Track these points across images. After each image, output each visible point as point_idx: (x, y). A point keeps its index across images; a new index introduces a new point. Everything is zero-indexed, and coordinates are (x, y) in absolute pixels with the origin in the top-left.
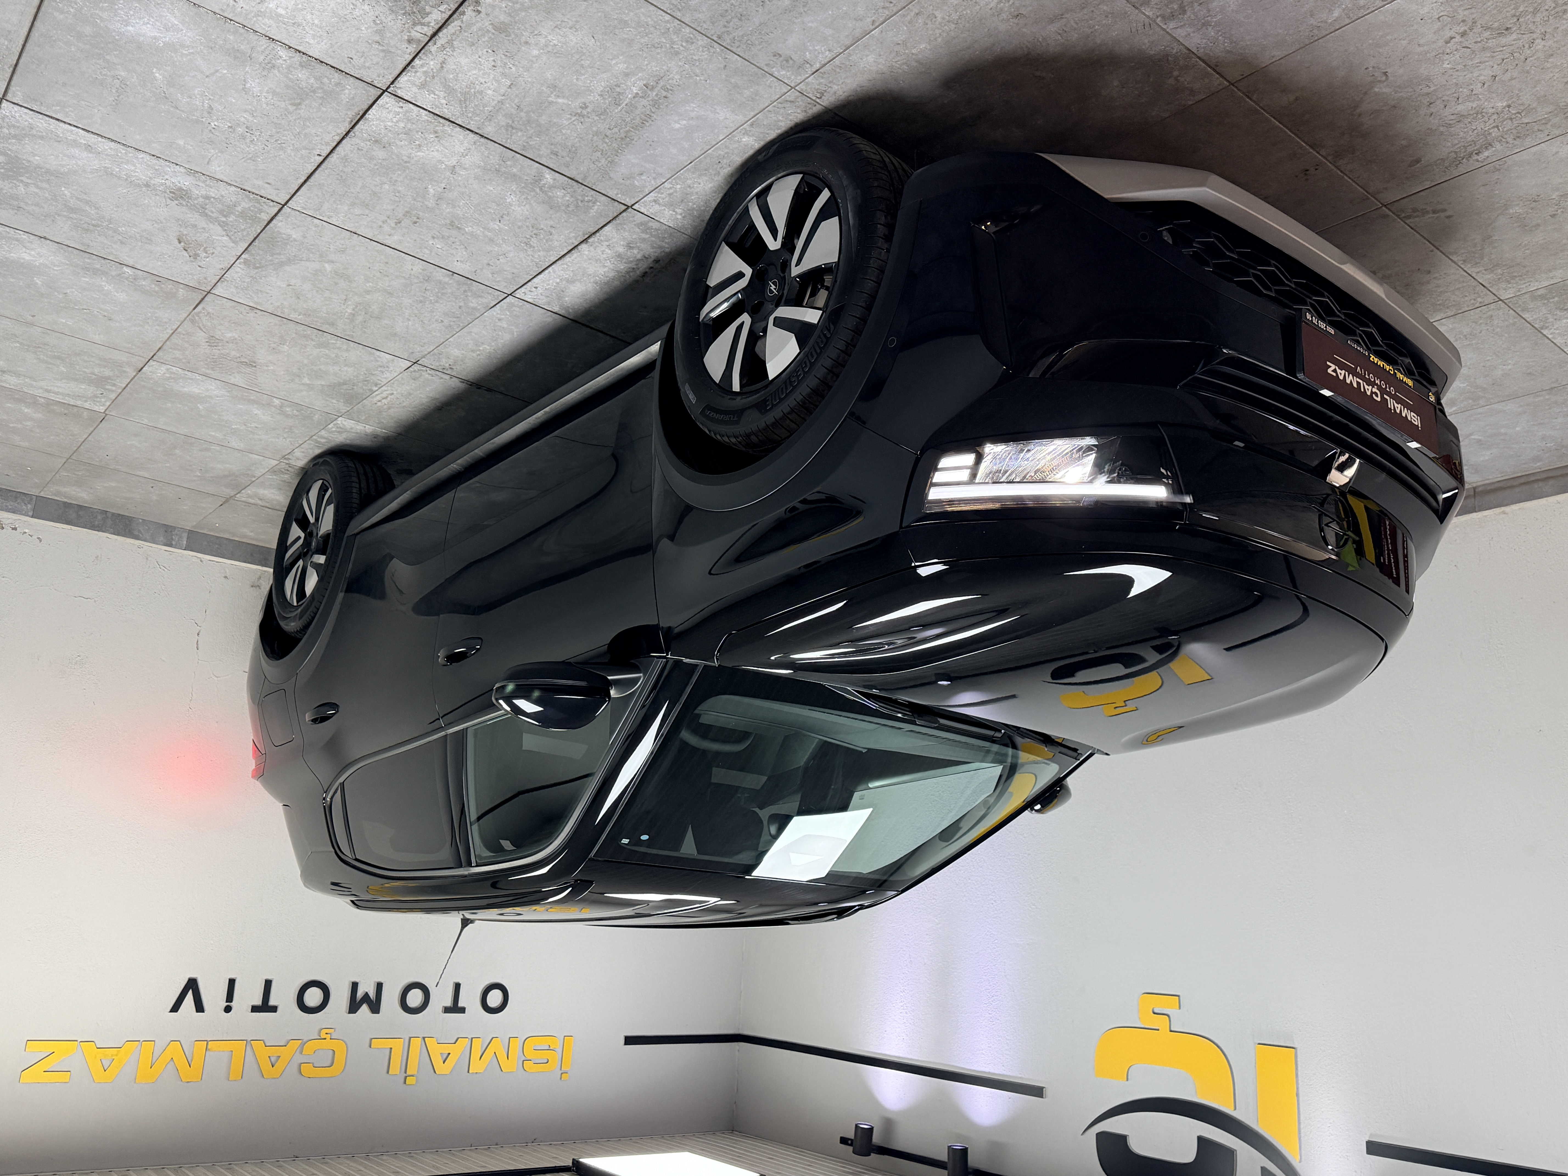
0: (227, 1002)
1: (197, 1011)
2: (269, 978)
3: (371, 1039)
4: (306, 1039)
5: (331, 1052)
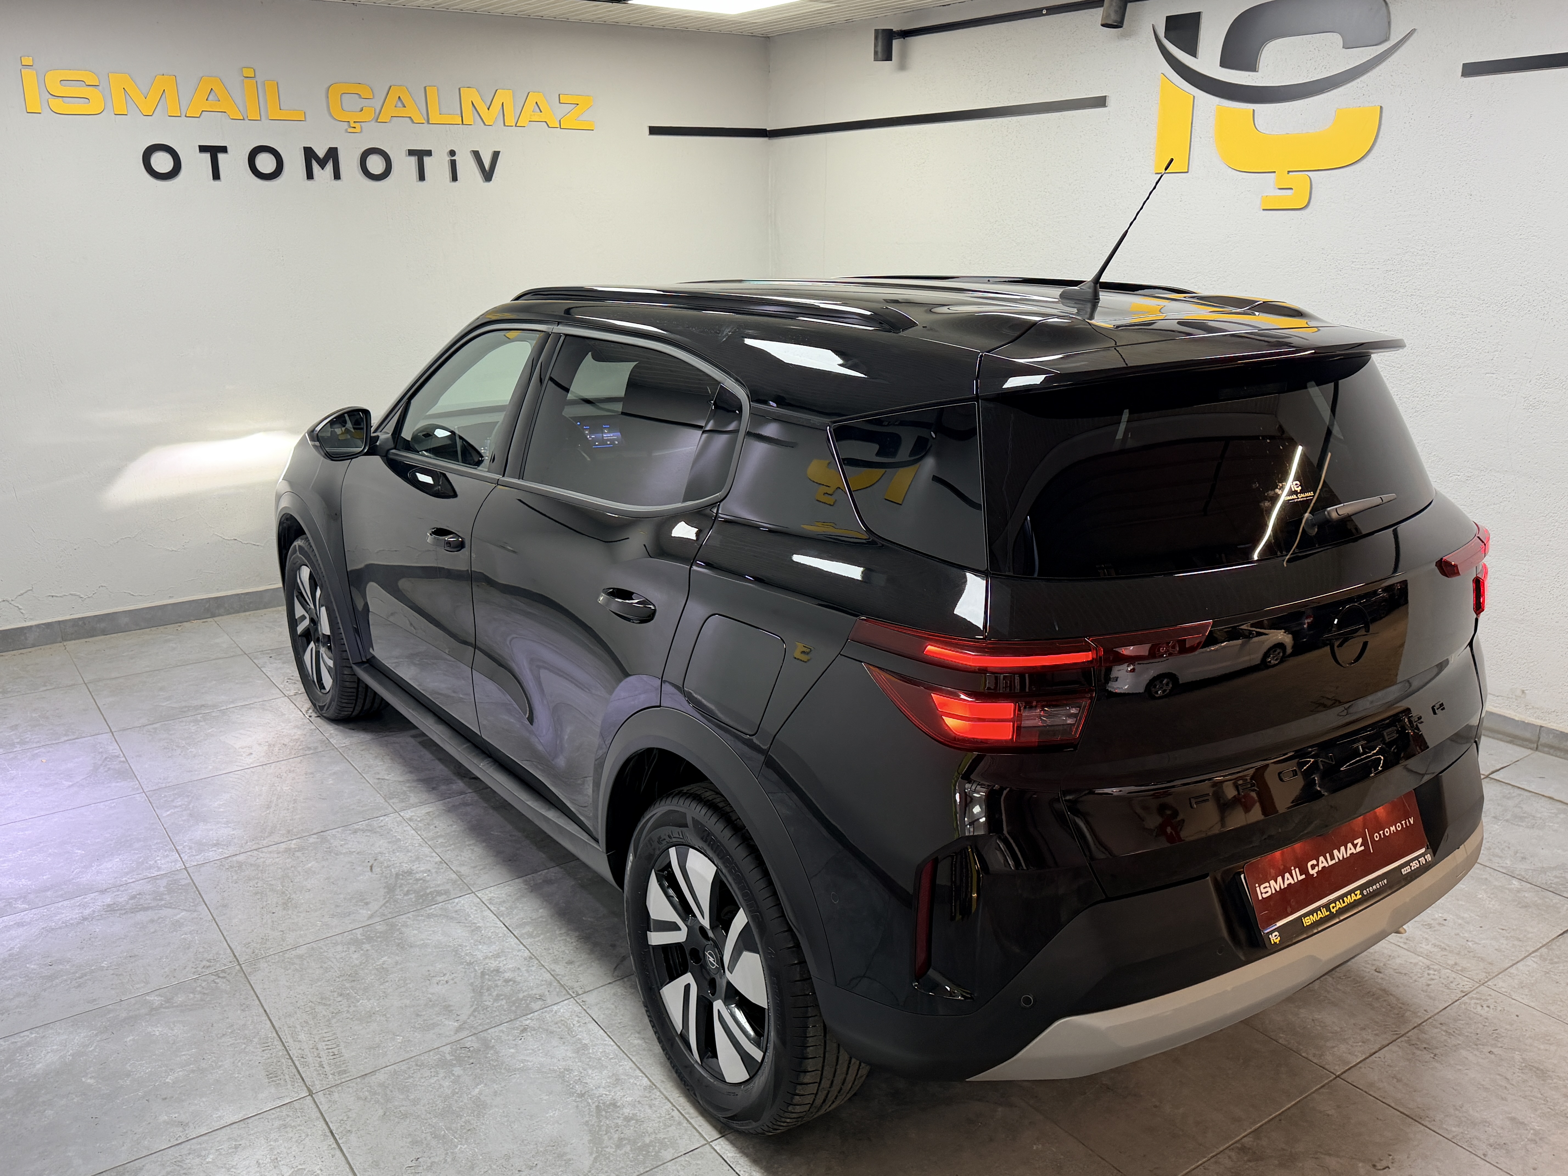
0: (455, 160)
1: (478, 152)
2: (421, 183)
3: (305, 121)
4: (373, 123)
5: (345, 108)
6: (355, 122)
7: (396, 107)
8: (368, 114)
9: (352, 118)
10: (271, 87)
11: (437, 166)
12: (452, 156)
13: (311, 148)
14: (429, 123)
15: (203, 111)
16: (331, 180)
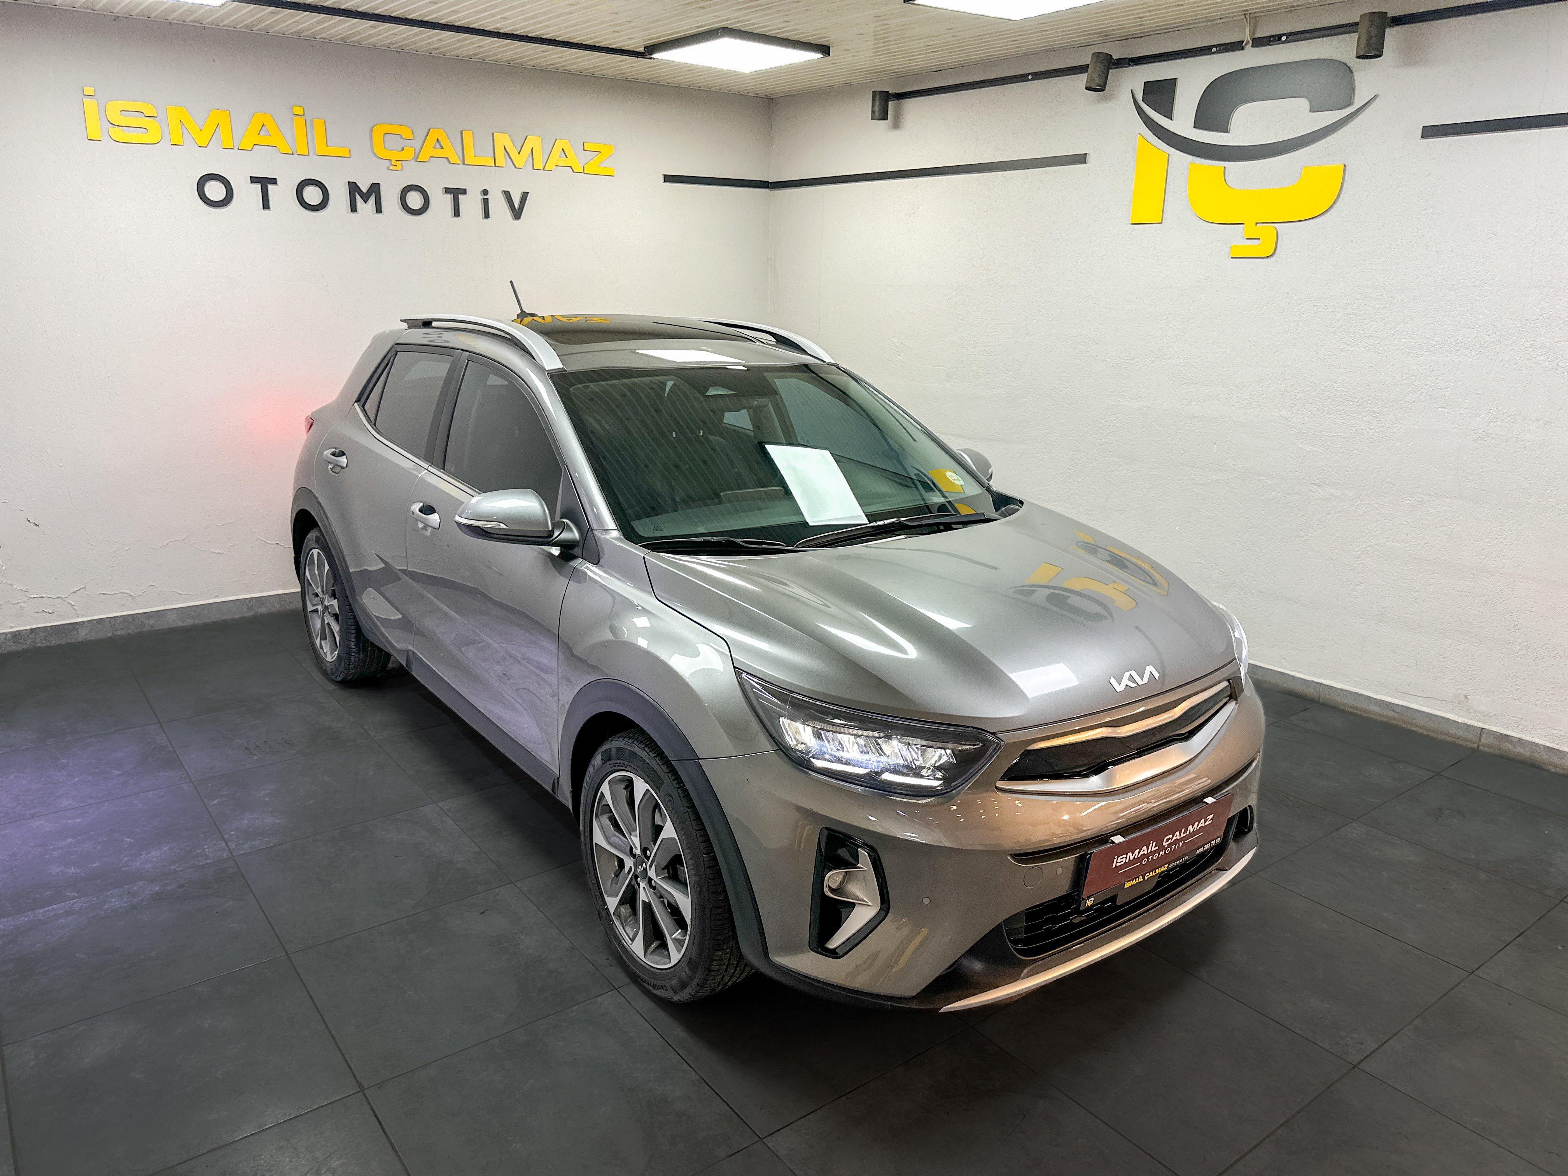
6: (396, 161)
7: (434, 148)
8: (409, 154)
9: (394, 156)
10: (318, 125)
11: (470, 204)
12: (485, 195)
13: (355, 183)
14: (464, 164)
15: (254, 145)
16: (373, 214)
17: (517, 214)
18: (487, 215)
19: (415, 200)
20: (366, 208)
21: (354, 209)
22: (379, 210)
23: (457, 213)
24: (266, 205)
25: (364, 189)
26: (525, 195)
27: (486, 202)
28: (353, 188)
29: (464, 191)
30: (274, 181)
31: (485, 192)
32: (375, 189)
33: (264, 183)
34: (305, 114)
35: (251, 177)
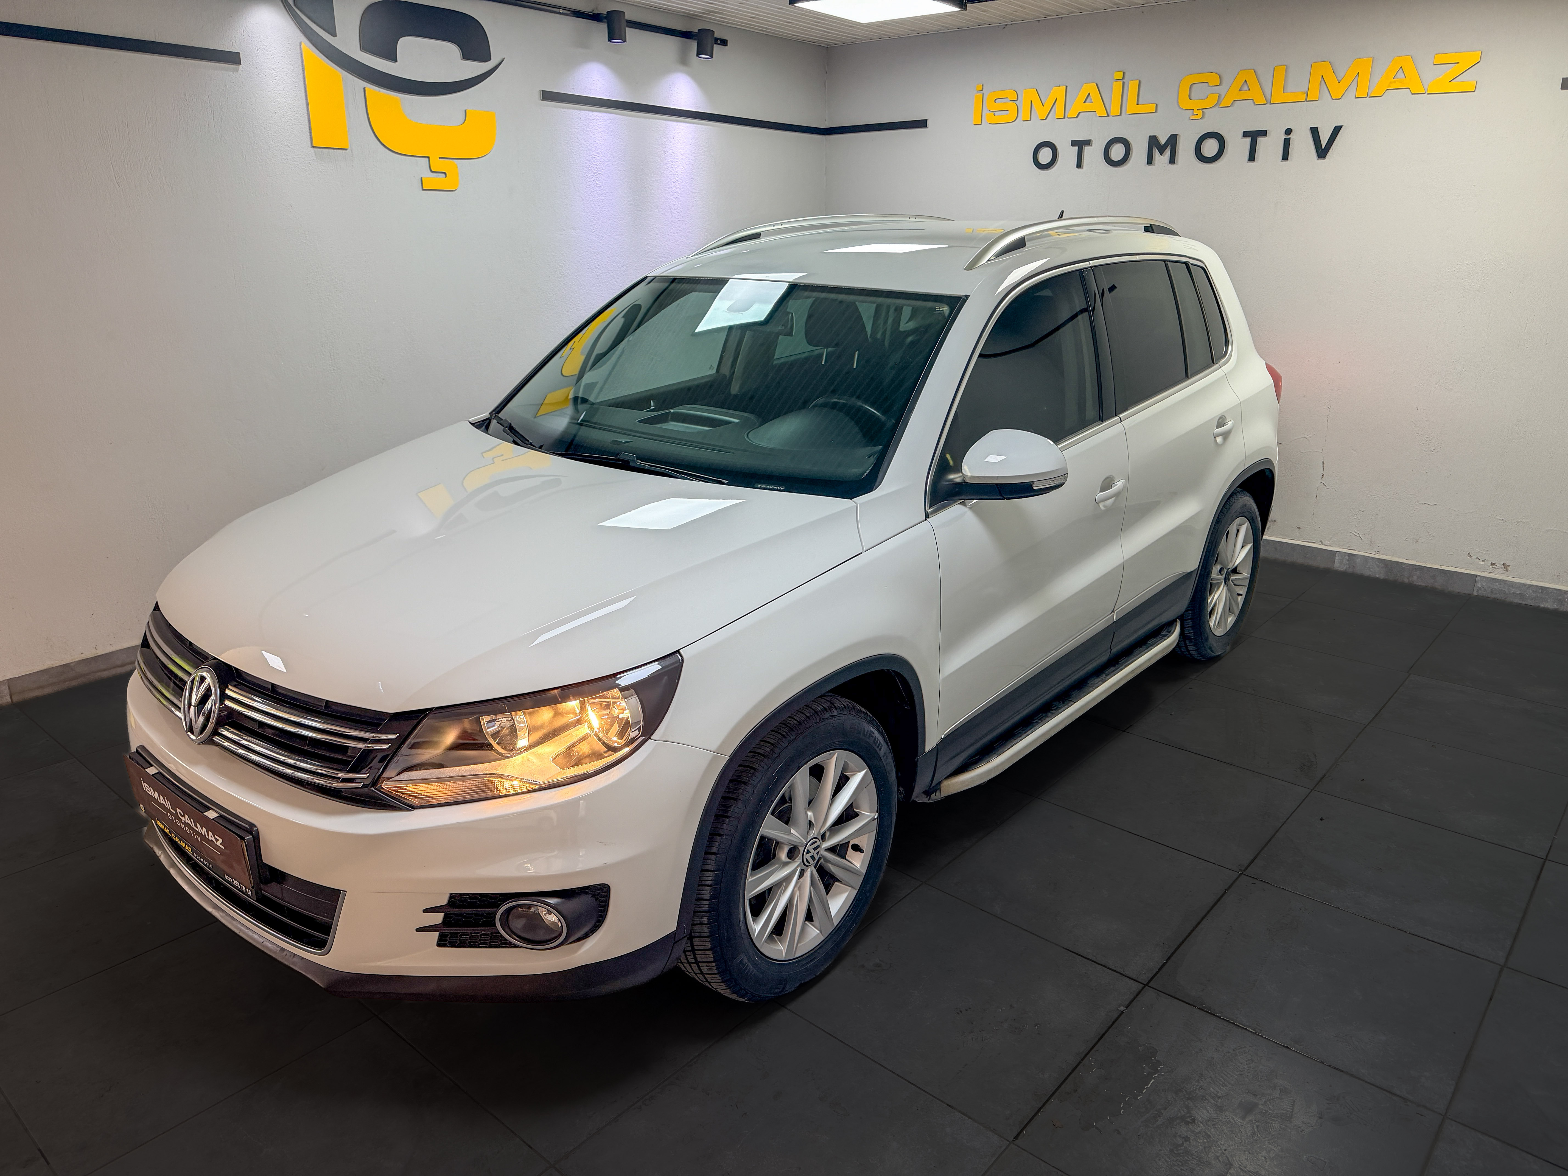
0: (1290, 138)
1: (1317, 127)
2: (1251, 164)
3: (1156, 112)
4: (1216, 108)
5: (1192, 98)
6: (1198, 110)
7: (1239, 91)
8: (1213, 100)
9: (1195, 105)
10: (1133, 86)
11: (1270, 147)
12: (1289, 135)
13: (1155, 136)
14: (1271, 104)
15: (1080, 112)
16: (1168, 165)
17: (1322, 152)
18: (1285, 157)
19: (1210, 148)
20: (1162, 160)
21: (1150, 161)
22: (1172, 160)
23: (1252, 158)
24: (1079, 165)
25: (1163, 141)
26: (1337, 130)
27: (1287, 142)
28: (1153, 142)
29: (1264, 133)
30: (1088, 143)
31: (1288, 131)
32: (1173, 140)
33: (1080, 145)
34: (1126, 79)
35: (1072, 141)
